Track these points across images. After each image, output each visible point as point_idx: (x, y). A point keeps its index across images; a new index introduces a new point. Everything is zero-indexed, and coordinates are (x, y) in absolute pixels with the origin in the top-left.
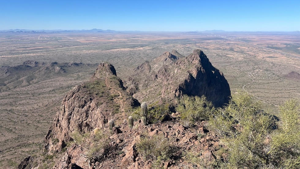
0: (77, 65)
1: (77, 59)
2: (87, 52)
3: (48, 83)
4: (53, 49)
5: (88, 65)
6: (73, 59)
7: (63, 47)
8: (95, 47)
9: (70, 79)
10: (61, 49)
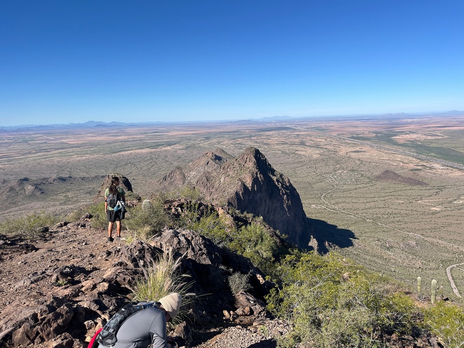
0: (63, 180)
1: (62, 170)
2: (79, 158)
3: (15, 213)
4: (20, 157)
5: (83, 179)
6: (56, 171)
7: (37, 153)
8: (92, 149)
9: (52, 203)
10: (34, 155)
